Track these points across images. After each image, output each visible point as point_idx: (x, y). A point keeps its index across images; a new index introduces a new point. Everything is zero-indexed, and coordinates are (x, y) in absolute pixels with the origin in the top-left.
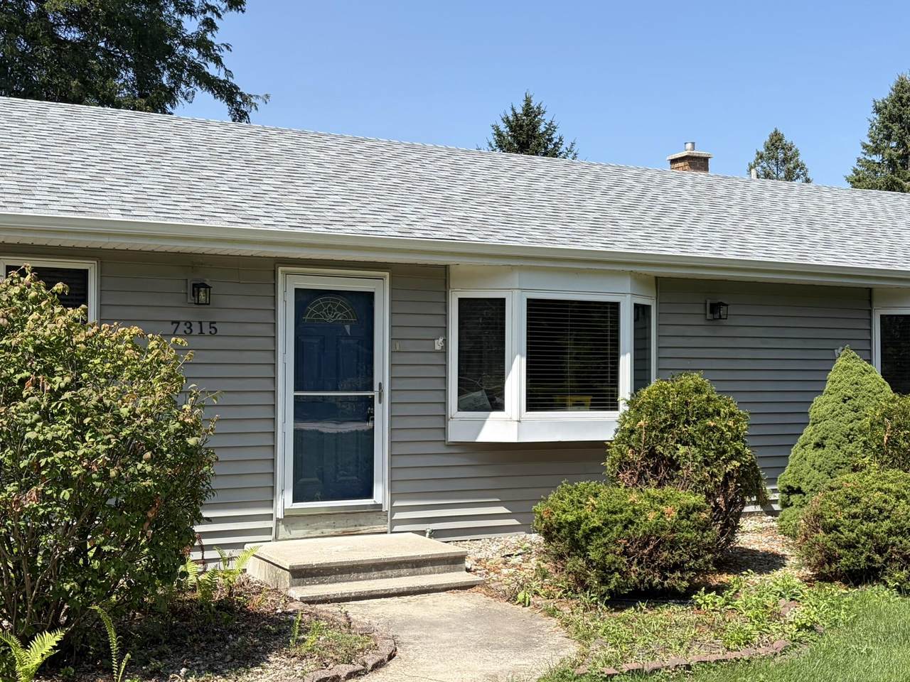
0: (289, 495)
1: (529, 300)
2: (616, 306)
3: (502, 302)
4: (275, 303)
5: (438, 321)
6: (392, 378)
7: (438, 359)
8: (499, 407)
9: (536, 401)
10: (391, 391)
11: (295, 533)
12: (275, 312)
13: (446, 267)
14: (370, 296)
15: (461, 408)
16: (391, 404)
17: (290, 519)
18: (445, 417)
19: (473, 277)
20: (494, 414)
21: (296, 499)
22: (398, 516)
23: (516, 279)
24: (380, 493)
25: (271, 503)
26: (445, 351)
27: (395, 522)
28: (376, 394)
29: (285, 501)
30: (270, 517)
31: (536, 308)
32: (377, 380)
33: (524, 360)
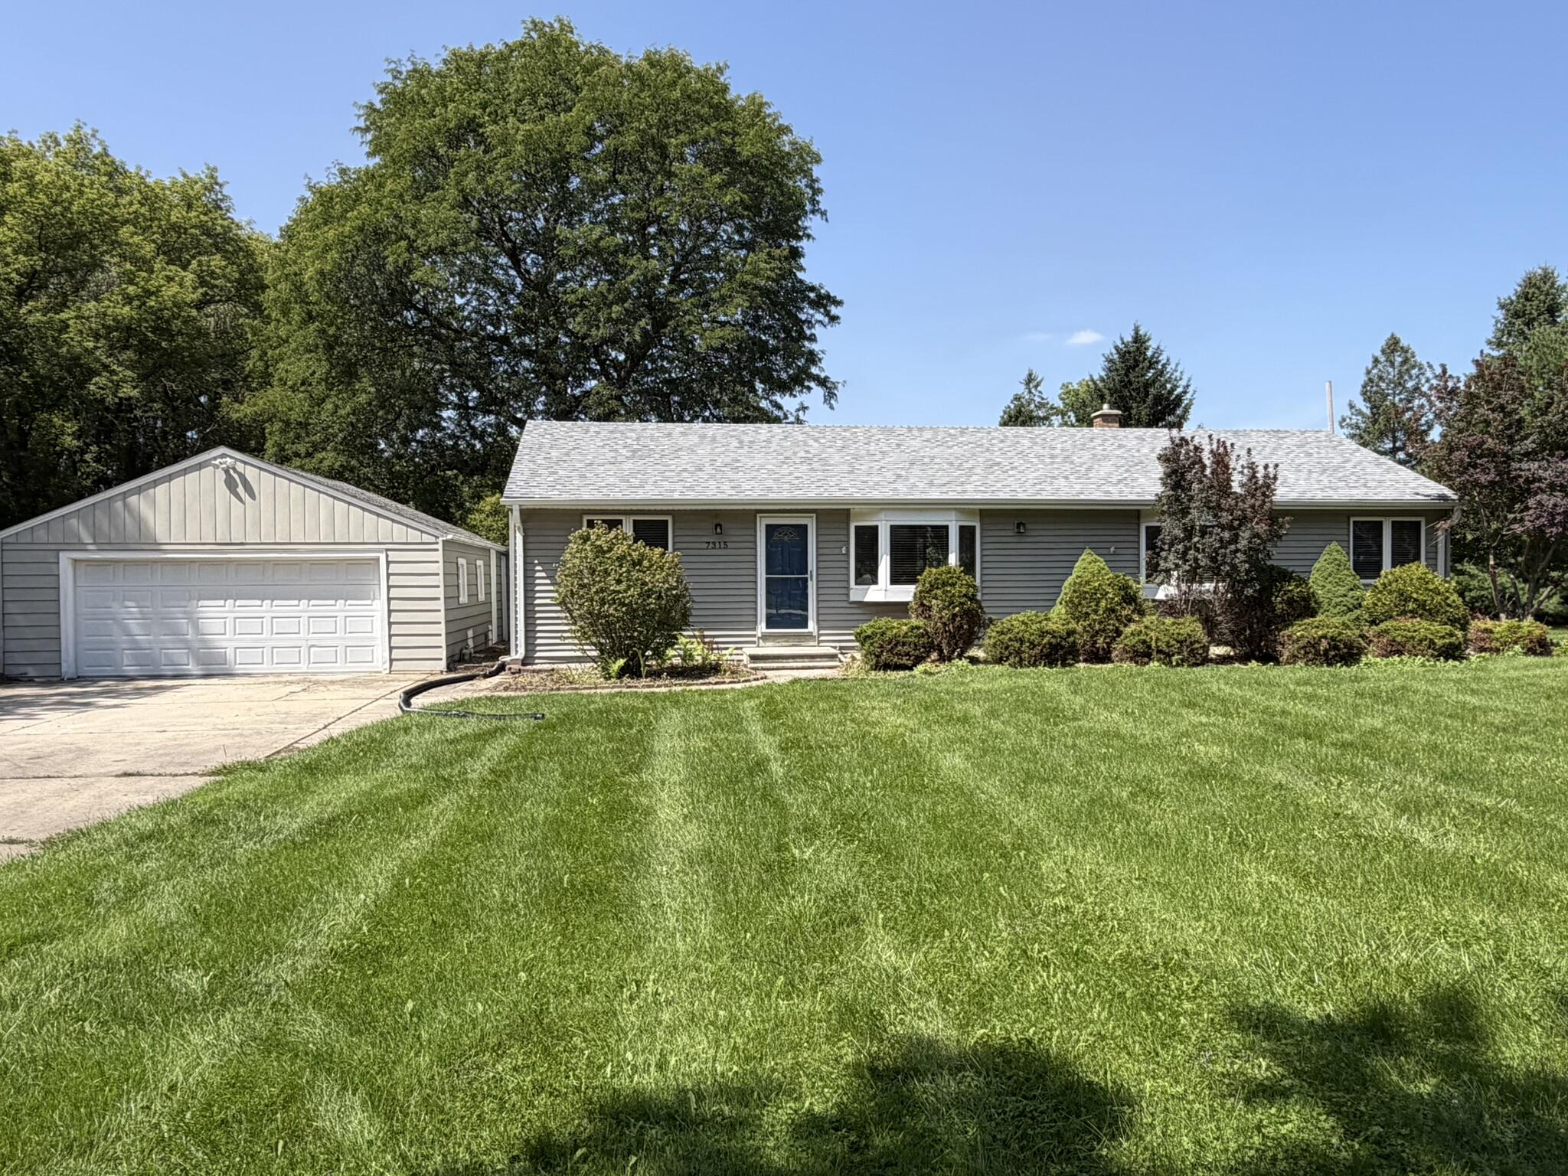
0: (764, 625)
1: (892, 526)
2: (946, 527)
3: (876, 528)
4: (756, 532)
5: (844, 538)
6: (818, 568)
7: (844, 558)
8: (875, 582)
9: (895, 579)
10: (818, 575)
11: (768, 644)
12: (755, 536)
13: (848, 510)
14: (806, 526)
15: (856, 584)
16: (818, 581)
17: (765, 637)
18: (848, 588)
19: (862, 515)
20: (873, 587)
21: (768, 627)
22: (822, 638)
23: (882, 516)
24: (812, 626)
25: (754, 629)
26: (848, 554)
27: (819, 642)
28: (808, 576)
29: (762, 628)
30: (755, 636)
31: (895, 530)
32: (809, 569)
33: (889, 558)
